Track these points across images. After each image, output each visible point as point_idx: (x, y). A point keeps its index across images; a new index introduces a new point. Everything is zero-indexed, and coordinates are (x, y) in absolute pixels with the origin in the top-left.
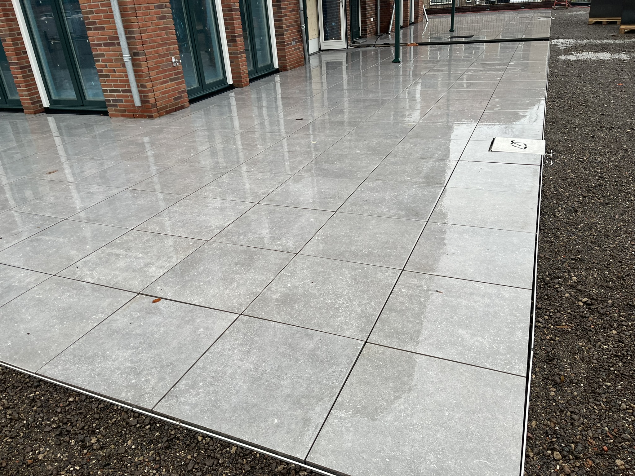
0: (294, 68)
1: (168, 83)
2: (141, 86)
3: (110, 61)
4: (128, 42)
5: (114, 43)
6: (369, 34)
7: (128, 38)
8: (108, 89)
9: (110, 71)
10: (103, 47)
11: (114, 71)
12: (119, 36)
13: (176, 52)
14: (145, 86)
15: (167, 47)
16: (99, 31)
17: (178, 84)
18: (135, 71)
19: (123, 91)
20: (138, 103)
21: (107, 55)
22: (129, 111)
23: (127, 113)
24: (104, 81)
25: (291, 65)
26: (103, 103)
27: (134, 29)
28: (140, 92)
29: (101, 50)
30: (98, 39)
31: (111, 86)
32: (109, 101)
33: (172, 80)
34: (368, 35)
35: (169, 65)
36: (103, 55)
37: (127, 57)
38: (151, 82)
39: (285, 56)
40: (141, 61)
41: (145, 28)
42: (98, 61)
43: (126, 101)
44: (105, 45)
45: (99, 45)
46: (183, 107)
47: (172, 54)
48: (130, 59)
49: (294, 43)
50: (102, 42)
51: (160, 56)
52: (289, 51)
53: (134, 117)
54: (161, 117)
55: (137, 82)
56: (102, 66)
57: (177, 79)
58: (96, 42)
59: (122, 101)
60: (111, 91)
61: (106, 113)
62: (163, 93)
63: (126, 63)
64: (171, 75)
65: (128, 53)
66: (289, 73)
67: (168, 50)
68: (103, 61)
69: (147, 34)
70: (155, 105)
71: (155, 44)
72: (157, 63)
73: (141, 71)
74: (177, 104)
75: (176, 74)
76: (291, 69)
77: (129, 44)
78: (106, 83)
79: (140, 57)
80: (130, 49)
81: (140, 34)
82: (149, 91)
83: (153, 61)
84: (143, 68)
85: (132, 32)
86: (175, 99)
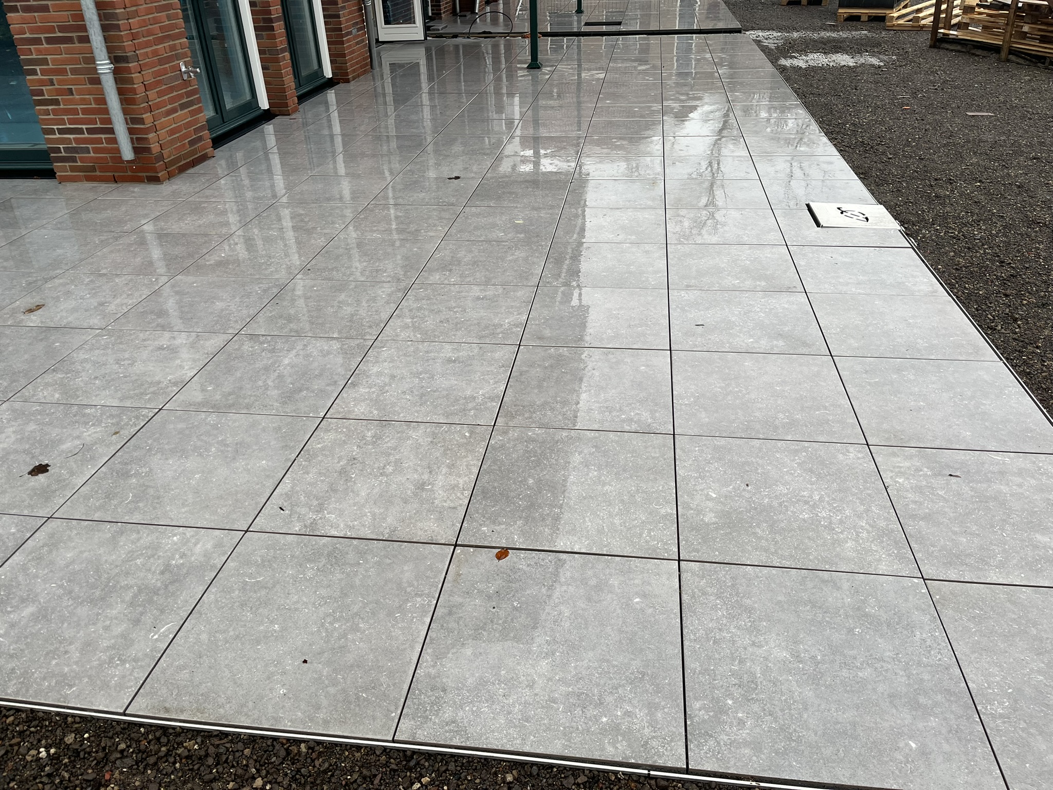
0: (358, 76)
1: (177, 112)
2: (133, 120)
3: (63, 72)
4: (104, 36)
5: (71, 37)
6: (444, 12)
7: (104, 28)
8: (55, 127)
9: (60, 92)
10: (45, 46)
11: (70, 92)
12: (88, 23)
13: (185, 52)
14: (142, 121)
15: (171, 43)
16: (36, 14)
17: (193, 113)
18: (120, 92)
19: (90, 131)
20: (128, 154)
21: (53, 60)
22: (103, 169)
23: (98, 173)
24: (47, 113)
25: (354, 71)
26: (43, 155)
27: (118, 11)
28: (131, 131)
29: (39, 52)
30: (32, 31)
31: (62, 122)
32: (58, 150)
33: (183, 106)
34: (443, 15)
35: (175, 78)
36: (45, 62)
37: (104, 66)
38: (151, 111)
39: (344, 55)
40: (133, 72)
41: (134, 8)
42: (34, 72)
43: (96, 150)
44: (49, 41)
45: (37, 41)
46: (204, 158)
47: (178, 57)
48: (110, 69)
49: (354, 31)
50: (42, 36)
51: (162, 62)
52: (350, 46)
53: (115, 180)
54: (173, 180)
55: (125, 112)
56: (42, 83)
57: (190, 104)
58: (27, 35)
59: (87, 150)
60: (61, 131)
61: (49, 174)
62: (172, 132)
63: (103, 78)
64: (180, 97)
65: (107, 58)
66: (352, 85)
67: (172, 48)
68: (43, 72)
69: (138, 19)
70: (161, 157)
71: (151, 38)
72: (157, 74)
73: (134, 91)
74: (194, 152)
75: (189, 94)
76: (354, 78)
77: (106, 39)
78: (52, 116)
79: (130, 65)
80: (110, 50)
81: (128, 19)
82: (147, 131)
83: (150, 71)
84: (135, 86)
85: (114, 16)
86: (192, 143)
